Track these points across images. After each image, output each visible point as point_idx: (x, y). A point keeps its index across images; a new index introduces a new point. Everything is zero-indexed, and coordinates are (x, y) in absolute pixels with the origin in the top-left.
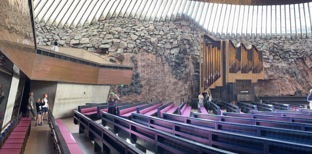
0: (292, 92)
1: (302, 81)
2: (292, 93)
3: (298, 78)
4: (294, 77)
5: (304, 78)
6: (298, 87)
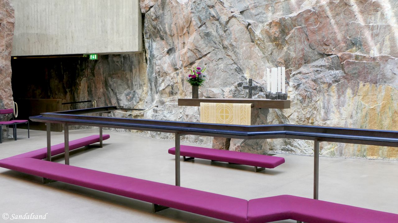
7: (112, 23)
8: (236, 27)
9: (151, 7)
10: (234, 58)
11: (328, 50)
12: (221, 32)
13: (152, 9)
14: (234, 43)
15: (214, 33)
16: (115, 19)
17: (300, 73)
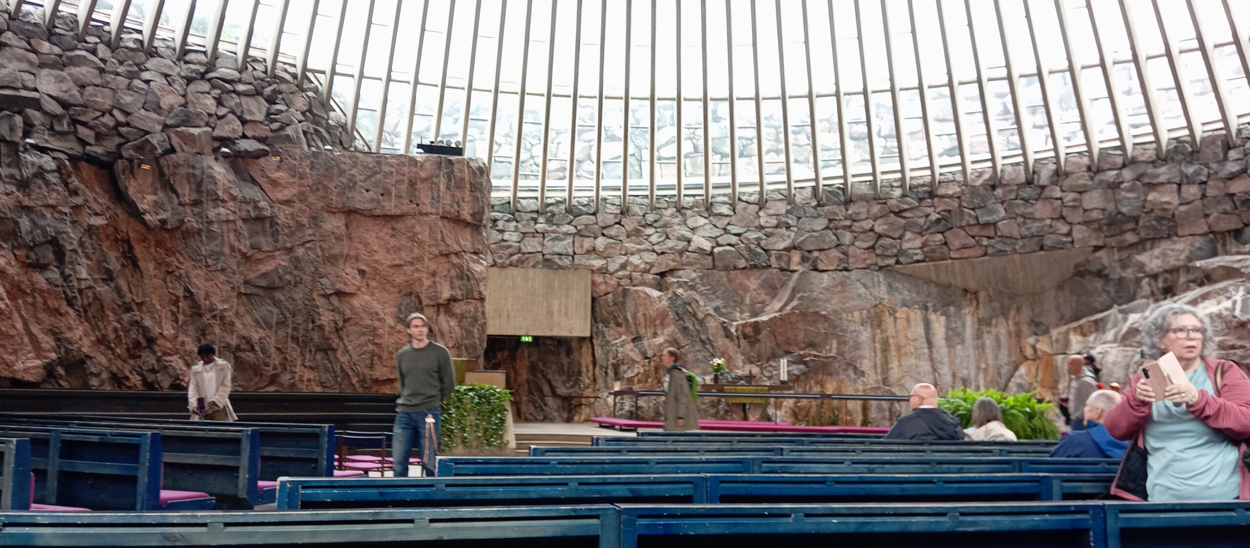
0: (29, 364)
1: (96, 298)
2: (26, 370)
3: (73, 278)
4: (43, 267)
5: (111, 279)
6: (68, 335)
7: (560, 305)
8: (712, 324)
9: (608, 293)
10: (711, 350)
11: (791, 349)
12: (698, 327)
13: (610, 296)
14: (711, 338)
15: (691, 327)
16: (563, 300)
17: (770, 366)
